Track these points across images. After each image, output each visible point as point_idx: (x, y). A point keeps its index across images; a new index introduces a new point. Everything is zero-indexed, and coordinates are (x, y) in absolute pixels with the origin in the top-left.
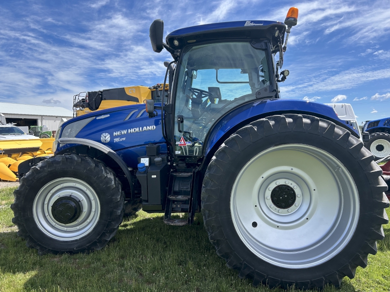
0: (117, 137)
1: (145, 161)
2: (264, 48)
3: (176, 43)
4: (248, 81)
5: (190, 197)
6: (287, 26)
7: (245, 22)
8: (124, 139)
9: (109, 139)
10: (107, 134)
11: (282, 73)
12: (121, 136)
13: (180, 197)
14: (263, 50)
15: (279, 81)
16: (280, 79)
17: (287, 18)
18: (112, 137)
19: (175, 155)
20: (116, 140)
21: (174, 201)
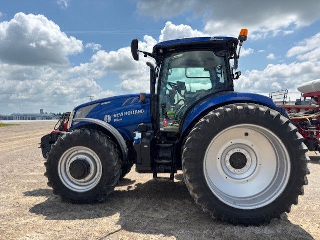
0: (116, 118)
1: (138, 135)
2: (223, 55)
3: (161, 51)
4: (209, 76)
5: (171, 161)
6: (240, 41)
7: (211, 38)
8: (122, 119)
9: (111, 119)
10: (109, 116)
11: (237, 73)
12: (120, 118)
13: (164, 161)
14: (223, 57)
15: (235, 79)
16: (235, 77)
17: (240, 36)
18: (113, 118)
19: (160, 131)
20: (116, 120)
21: (160, 164)
